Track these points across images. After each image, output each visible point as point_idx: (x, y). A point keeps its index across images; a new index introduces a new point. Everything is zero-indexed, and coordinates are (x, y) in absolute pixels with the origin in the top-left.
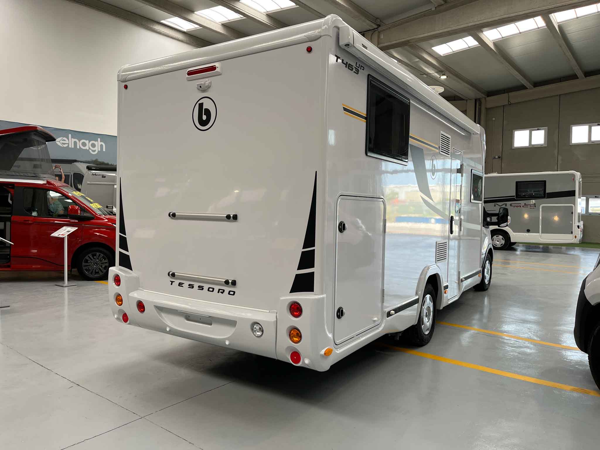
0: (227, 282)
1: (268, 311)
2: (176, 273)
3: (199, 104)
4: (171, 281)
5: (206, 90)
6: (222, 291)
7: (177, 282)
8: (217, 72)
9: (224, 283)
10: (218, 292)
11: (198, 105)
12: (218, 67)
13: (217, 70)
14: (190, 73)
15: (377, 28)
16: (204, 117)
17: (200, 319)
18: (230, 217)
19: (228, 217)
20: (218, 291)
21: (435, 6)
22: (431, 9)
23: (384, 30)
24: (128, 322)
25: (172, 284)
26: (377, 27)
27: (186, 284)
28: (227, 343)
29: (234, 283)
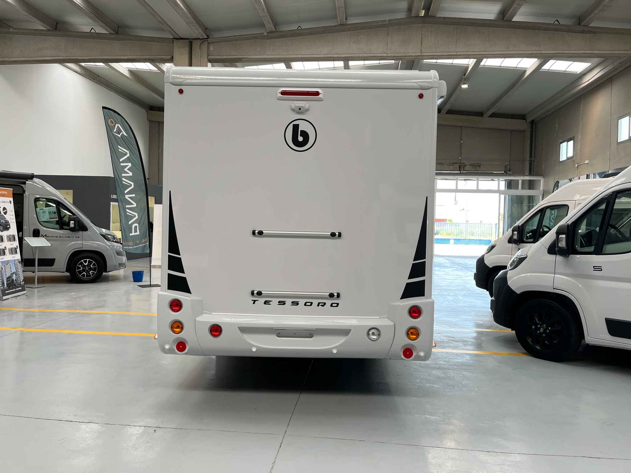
0: (331, 295)
1: (379, 317)
2: (263, 291)
3: (293, 125)
4: (253, 300)
5: (303, 112)
6: (323, 304)
7: (262, 300)
8: (320, 97)
9: (328, 297)
10: (318, 306)
11: (291, 125)
12: (321, 94)
13: (320, 96)
14: (283, 93)
15: (207, 39)
16: (300, 139)
17: (295, 334)
18: (335, 235)
19: (333, 235)
20: (317, 304)
21: (268, 32)
22: (263, 33)
23: (214, 42)
24: (186, 351)
25: (254, 303)
26: (207, 37)
27: (275, 301)
28: (335, 351)
29: (338, 295)
